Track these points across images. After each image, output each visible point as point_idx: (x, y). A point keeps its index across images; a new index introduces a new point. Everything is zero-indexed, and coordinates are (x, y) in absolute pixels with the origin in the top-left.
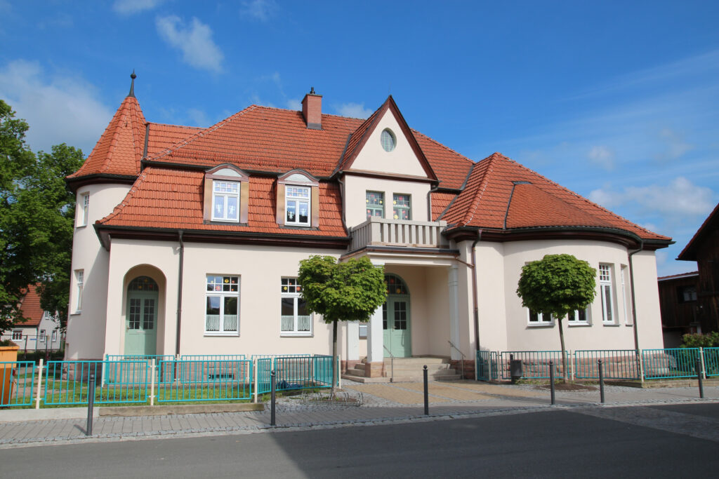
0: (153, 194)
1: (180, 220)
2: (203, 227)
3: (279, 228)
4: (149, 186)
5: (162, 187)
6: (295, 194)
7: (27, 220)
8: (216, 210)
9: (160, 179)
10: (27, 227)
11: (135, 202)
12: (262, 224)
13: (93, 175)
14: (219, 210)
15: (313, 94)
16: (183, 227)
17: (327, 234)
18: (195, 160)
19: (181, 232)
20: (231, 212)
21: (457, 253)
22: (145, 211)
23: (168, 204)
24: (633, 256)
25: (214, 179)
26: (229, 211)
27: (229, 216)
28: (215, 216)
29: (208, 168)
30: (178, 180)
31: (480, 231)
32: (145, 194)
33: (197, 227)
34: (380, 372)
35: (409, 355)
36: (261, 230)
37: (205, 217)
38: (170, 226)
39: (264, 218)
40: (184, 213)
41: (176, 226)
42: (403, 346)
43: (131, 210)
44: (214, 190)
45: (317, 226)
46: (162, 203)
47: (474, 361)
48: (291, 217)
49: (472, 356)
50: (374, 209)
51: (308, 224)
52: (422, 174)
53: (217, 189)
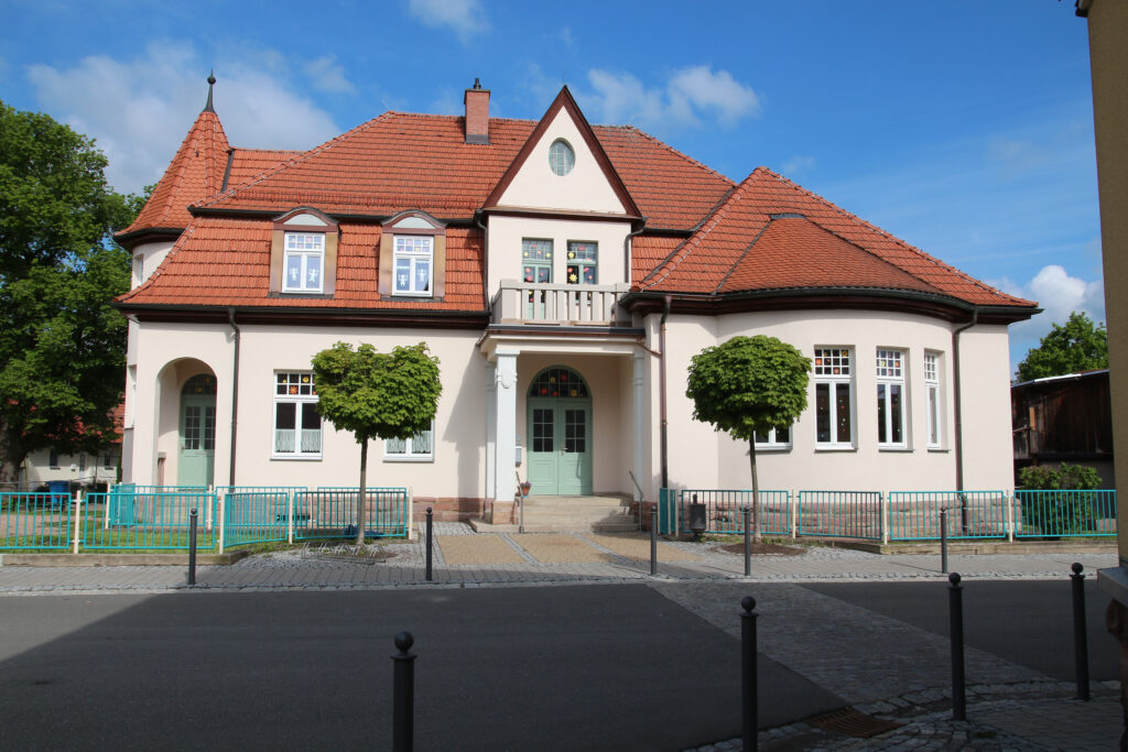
0: (201, 257)
1: (235, 292)
2: (266, 303)
3: (380, 300)
4: (197, 244)
5: (216, 245)
6: (409, 249)
7: (97, 296)
8: (289, 277)
9: (214, 234)
10: (99, 304)
11: (174, 269)
12: (357, 295)
13: (144, 230)
14: (294, 277)
15: (477, 89)
16: (237, 302)
17: (454, 307)
18: (270, 204)
19: (232, 311)
20: (312, 279)
21: (642, 334)
22: (186, 281)
23: (222, 269)
24: (963, 335)
25: (286, 231)
26: (308, 277)
27: (309, 284)
28: (289, 286)
29: (278, 214)
30: (241, 234)
31: (668, 299)
32: (191, 257)
33: (257, 302)
34: (509, 516)
35: (588, 491)
36: (352, 305)
37: (273, 288)
38: (218, 302)
39: (363, 285)
40: (243, 282)
41: (228, 302)
42: (578, 477)
43: (167, 281)
44: (286, 247)
45: (442, 295)
46: (213, 269)
47: (655, 504)
48: (403, 283)
49: (653, 496)
50: (537, 267)
51: (429, 293)
52: (619, 209)
53: (292, 245)
